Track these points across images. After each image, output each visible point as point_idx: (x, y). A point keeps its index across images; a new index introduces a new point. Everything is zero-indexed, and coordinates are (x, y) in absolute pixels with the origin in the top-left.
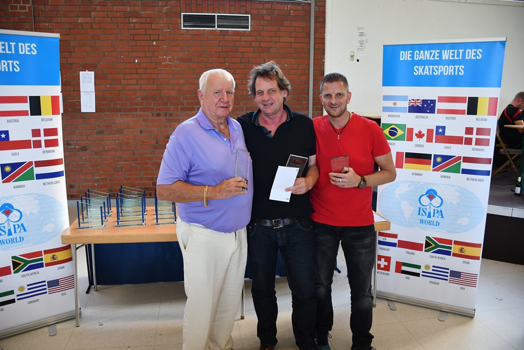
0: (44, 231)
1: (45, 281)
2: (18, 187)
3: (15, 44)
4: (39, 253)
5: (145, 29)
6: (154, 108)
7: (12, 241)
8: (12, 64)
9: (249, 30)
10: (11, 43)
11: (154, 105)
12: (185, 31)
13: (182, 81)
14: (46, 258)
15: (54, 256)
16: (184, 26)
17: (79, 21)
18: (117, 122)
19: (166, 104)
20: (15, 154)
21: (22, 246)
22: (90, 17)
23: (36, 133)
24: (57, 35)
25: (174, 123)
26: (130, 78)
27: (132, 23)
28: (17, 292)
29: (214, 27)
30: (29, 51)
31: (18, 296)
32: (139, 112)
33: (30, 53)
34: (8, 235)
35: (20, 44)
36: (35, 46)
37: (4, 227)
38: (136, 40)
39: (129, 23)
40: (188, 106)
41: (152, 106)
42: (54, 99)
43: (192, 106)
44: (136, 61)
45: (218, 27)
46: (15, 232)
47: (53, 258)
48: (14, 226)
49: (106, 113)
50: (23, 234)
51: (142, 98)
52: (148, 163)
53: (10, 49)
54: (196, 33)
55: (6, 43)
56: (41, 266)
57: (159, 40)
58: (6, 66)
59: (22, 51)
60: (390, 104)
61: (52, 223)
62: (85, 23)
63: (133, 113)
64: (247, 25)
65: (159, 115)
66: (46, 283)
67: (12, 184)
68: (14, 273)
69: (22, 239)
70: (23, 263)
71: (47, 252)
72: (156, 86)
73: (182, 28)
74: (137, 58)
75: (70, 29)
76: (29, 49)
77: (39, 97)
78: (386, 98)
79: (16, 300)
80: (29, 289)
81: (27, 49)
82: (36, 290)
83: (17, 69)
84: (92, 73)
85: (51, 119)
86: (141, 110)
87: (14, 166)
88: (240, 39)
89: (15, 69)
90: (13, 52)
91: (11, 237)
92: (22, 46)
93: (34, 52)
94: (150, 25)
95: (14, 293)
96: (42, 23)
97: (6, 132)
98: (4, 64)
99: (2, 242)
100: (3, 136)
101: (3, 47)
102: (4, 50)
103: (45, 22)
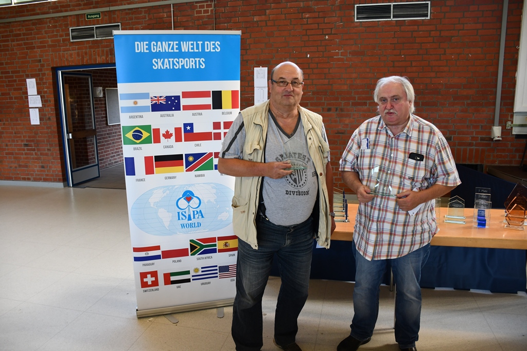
0: (219, 218)
1: (216, 266)
2: (199, 176)
3: (202, 42)
4: (213, 240)
5: (318, 24)
6: (324, 103)
7: (191, 226)
8: (199, 61)
9: (429, 18)
10: (198, 42)
11: (324, 100)
12: (359, 24)
13: (354, 75)
14: (219, 245)
15: (226, 243)
16: (357, 19)
17: (255, 20)
19: (337, 99)
20: (198, 145)
21: (199, 231)
22: (265, 15)
23: (217, 125)
24: (239, 32)
25: (344, 119)
27: (305, 18)
28: (192, 273)
29: (390, 17)
30: (213, 49)
31: (193, 276)
33: (214, 51)
34: (188, 220)
35: (206, 43)
36: (219, 44)
37: (185, 212)
38: (308, 35)
39: (302, 18)
40: (359, 101)
41: (323, 101)
42: (234, 93)
43: (363, 101)
44: (308, 56)
45: (394, 17)
46: (194, 218)
47: (226, 245)
48: (194, 212)
50: (200, 220)
51: (313, 92)
53: (198, 48)
54: (370, 25)
55: (195, 42)
56: (214, 251)
57: (331, 34)
58: (193, 64)
59: (208, 49)
61: (227, 212)
62: (260, 21)
64: (426, 12)
65: (329, 110)
66: (217, 268)
67: (194, 173)
68: (191, 255)
69: (199, 225)
70: (199, 247)
71: (220, 239)
72: (328, 80)
73: (356, 20)
74: (309, 53)
75: (246, 28)
76: (214, 46)
77: (221, 91)
79: (191, 280)
80: (202, 272)
81: (212, 46)
82: (208, 273)
83: (203, 66)
84: (266, 69)
85: (231, 113)
87: (197, 156)
88: (418, 28)
89: (201, 66)
90: (200, 51)
91: (190, 222)
92: (207, 44)
93: (218, 49)
94: (323, 19)
95: (189, 274)
96: (222, 23)
97: (191, 125)
98: (192, 62)
99: (183, 226)
100: (188, 128)
101: (192, 46)
102: (193, 49)
103: (225, 23)
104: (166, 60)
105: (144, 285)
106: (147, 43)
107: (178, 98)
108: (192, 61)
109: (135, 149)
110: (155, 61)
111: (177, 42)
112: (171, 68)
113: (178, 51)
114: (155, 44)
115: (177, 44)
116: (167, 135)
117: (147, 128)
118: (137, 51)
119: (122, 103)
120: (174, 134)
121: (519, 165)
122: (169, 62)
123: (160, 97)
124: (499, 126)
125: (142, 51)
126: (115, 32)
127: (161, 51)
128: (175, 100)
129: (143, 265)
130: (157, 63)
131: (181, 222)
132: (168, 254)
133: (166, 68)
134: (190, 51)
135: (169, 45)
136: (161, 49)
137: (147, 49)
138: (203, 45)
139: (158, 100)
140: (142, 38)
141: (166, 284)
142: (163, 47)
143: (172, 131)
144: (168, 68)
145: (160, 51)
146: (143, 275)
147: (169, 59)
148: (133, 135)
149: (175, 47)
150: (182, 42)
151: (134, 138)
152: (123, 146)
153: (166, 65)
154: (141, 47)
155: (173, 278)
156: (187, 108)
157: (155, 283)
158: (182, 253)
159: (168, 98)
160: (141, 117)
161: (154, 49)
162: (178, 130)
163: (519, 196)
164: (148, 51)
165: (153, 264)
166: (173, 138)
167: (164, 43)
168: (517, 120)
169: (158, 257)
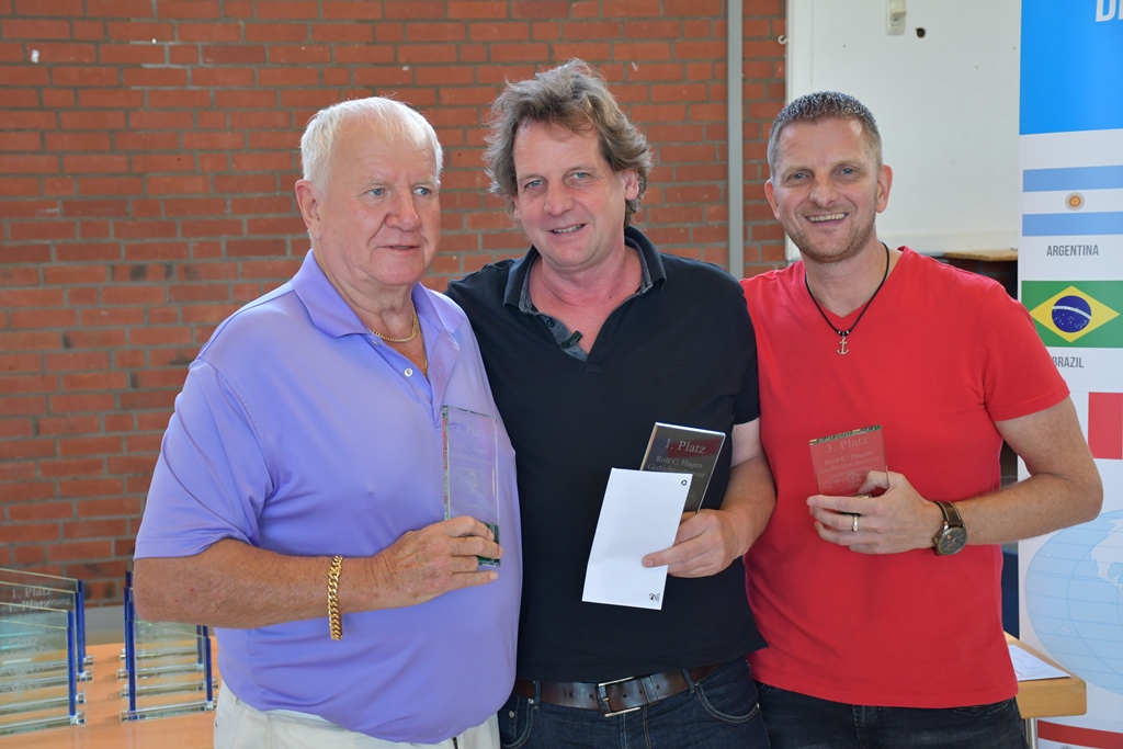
6: (118, 247)
11: (117, 235)
13: (228, 139)
19: (168, 230)
26: (11, 125)
32: (55, 264)
40: (256, 237)
41: (112, 239)
44: (35, 56)
51: (66, 204)
52: (97, 466)
60: (1053, 202)
63: (31, 265)
65: (139, 273)
74: (37, 44)
78: (1036, 180)
86: (64, 254)
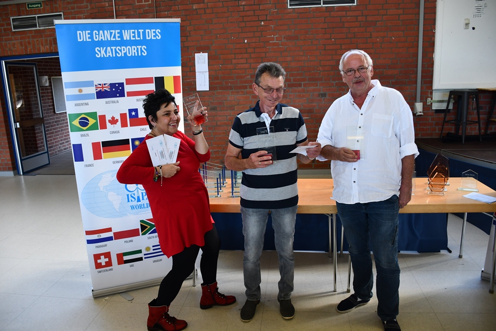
3: (143, 30)
5: (254, 11)
7: (140, 207)
8: (141, 48)
9: (355, 4)
10: (139, 30)
12: (292, 10)
16: (290, 5)
17: (194, 8)
18: (228, 99)
20: (143, 130)
21: (148, 212)
22: (204, 3)
24: (178, 20)
26: (240, 57)
27: (241, 6)
28: (144, 252)
29: (320, 4)
30: (154, 36)
31: (145, 255)
33: (155, 38)
35: (147, 31)
36: (160, 31)
37: (134, 194)
38: (245, 22)
39: (239, 6)
42: (176, 78)
43: (298, 83)
44: (246, 41)
45: (324, 4)
46: (143, 199)
48: (142, 193)
49: (218, 91)
51: (251, 76)
53: (139, 36)
54: (302, 11)
55: (136, 31)
57: (266, 20)
59: (149, 37)
62: (199, 9)
63: (243, 90)
68: (142, 235)
69: (148, 206)
70: (149, 227)
73: (289, 7)
74: (246, 38)
75: (186, 15)
76: (154, 34)
77: (163, 77)
79: (143, 258)
80: (154, 250)
83: (144, 53)
84: (206, 55)
88: (346, 14)
90: (142, 38)
91: (139, 203)
93: (159, 37)
94: (258, 6)
95: (141, 253)
96: (163, 12)
97: (136, 110)
98: (134, 50)
99: (132, 207)
100: (133, 113)
101: (134, 35)
102: (134, 37)
103: (165, 11)
104: (109, 48)
105: (98, 266)
106: (89, 32)
107: (122, 85)
108: (134, 48)
109: (82, 136)
110: (98, 50)
111: (119, 31)
112: (114, 56)
113: (120, 39)
114: (97, 33)
115: (118, 33)
116: (113, 121)
117: (93, 115)
118: (79, 40)
119: (67, 92)
120: (119, 120)
121: (439, 137)
122: (112, 50)
123: (105, 84)
124: (421, 102)
125: (85, 40)
126: (56, 22)
127: (104, 40)
128: (119, 87)
129: (96, 247)
130: (100, 51)
131: (131, 204)
132: (119, 235)
133: (109, 56)
134: (132, 39)
135: (111, 33)
136: (103, 38)
137: (89, 38)
138: (144, 33)
139: (103, 87)
140: (84, 27)
141: (119, 264)
142: (105, 35)
143: (118, 117)
144: (111, 56)
145: (102, 39)
146: (97, 257)
147: (112, 48)
148: (80, 122)
149: (117, 35)
150: (123, 31)
151: (80, 125)
152: (70, 133)
153: (109, 53)
154: (83, 36)
155: (126, 258)
156: (131, 94)
157: (109, 264)
158: (133, 233)
159: (112, 85)
160: (87, 104)
161: (96, 38)
162: (123, 116)
163: (440, 165)
164: (90, 40)
165: (106, 245)
166: (119, 123)
167: (105, 31)
168: (436, 96)
169: (110, 239)
